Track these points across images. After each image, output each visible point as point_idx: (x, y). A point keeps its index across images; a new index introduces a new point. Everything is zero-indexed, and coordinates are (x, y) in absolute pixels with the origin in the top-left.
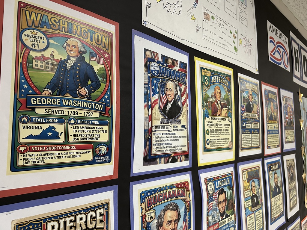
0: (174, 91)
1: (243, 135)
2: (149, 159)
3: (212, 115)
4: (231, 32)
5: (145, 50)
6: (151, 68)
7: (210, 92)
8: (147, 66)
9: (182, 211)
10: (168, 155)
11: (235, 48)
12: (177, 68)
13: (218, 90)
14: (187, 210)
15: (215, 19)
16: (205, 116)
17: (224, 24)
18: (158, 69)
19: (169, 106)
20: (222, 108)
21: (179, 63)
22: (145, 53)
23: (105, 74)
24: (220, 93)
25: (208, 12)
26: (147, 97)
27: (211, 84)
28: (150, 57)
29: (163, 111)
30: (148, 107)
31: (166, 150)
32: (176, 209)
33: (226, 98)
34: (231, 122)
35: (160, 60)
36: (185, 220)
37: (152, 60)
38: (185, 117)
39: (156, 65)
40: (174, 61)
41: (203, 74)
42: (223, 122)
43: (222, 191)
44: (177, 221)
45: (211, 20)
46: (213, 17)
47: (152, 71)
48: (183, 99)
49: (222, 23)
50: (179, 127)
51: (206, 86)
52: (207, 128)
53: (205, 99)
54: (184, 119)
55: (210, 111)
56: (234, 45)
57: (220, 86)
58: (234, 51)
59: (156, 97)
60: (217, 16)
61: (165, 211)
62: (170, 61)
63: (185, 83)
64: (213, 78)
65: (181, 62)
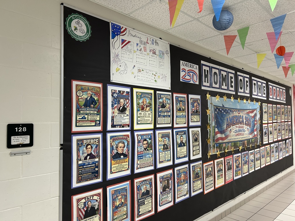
0: (123, 103)
1: (159, 118)
2: (113, 126)
3: (141, 110)
4: (153, 74)
5: (112, 90)
6: (114, 96)
7: (141, 101)
8: (112, 95)
9: (126, 144)
10: (121, 125)
11: (155, 81)
12: (124, 94)
13: (144, 100)
14: (128, 144)
15: (144, 70)
16: (138, 111)
17: (149, 71)
18: (117, 96)
19: (121, 108)
20: (147, 107)
21: (125, 92)
22: (112, 91)
23: (98, 100)
24: (146, 101)
25: (140, 69)
26: (112, 106)
27: (141, 98)
28: (114, 92)
29: (119, 110)
30: (113, 109)
31: (120, 123)
32: (124, 143)
33: (149, 103)
34: (152, 113)
35: (118, 92)
36: (127, 148)
37: (115, 93)
38: (128, 111)
39: (116, 94)
40: (123, 92)
41: (137, 94)
42: (147, 113)
43: (145, 140)
44: (124, 147)
45: (142, 71)
46: (143, 70)
47: (114, 97)
48: (127, 105)
49: (148, 71)
50: (126, 115)
51: (139, 99)
52: (138, 115)
53: (138, 104)
54: (128, 112)
55: (140, 109)
56: (154, 79)
57: (146, 98)
58: (155, 82)
59: (116, 105)
60: (145, 69)
61: (119, 143)
62: (122, 92)
63: (128, 99)
64: (142, 95)
65: (126, 92)
